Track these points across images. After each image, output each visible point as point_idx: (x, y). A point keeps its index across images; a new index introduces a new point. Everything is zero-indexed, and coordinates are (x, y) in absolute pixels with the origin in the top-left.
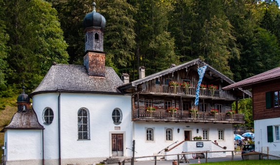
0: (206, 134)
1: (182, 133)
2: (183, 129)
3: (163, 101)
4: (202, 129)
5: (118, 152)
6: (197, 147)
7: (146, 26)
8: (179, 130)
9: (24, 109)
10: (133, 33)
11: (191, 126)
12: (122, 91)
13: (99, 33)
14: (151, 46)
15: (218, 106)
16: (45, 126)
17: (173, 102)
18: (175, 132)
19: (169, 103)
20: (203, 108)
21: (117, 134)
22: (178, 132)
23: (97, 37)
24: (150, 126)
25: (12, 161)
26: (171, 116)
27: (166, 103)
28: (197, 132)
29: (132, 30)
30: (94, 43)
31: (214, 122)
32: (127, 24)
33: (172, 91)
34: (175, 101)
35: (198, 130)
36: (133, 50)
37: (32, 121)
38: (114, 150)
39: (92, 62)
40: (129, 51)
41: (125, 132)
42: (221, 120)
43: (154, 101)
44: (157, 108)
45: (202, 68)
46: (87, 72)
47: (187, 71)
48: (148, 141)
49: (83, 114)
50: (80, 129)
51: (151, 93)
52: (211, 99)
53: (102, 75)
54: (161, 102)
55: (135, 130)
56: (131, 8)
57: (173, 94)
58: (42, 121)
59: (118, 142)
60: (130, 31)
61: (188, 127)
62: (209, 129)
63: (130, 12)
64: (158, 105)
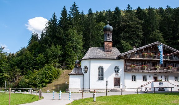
0: (167, 78)
1: (152, 77)
2: (153, 76)
3: (141, 62)
4: (164, 76)
5: (118, 86)
6: (159, 85)
7: (148, 28)
8: (150, 76)
9: (77, 67)
10: (142, 32)
11: (157, 74)
12: (119, 58)
13: (110, 33)
14: (150, 37)
15: (174, 64)
16: (84, 74)
17: (147, 62)
18: (148, 77)
19: (144, 63)
20: (164, 65)
21: (117, 78)
22: (150, 77)
23: (108, 35)
24: (134, 74)
25: (71, 88)
26: (145, 69)
27: (143, 63)
28: (161, 77)
29: (141, 31)
30: (107, 38)
31: (170, 72)
32: (138, 28)
33: (145, 57)
34: (148, 62)
35: (161, 76)
36: (142, 39)
37: (80, 72)
38: (115, 85)
39: (106, 46)
40: (140, 39)
41: (121, 77)
42: (175, 71)
43: (136, 62)
44: (137, 65)
45: (160, 46)
46: (104, 50)
47: (151, 47)
48: (133, 81)
49: (101, 68)
50: (99, 75)
51: (133, 58)
52: (168, 61)
53: (111, 51)
54: (140, 63)
55: (126, 76)
56: (140, 21)
57: (145, 59)
58: (83, 72)
59: (117, 82)
60: (140, 31)
61: (156, 75)
62: (168, 76)
63: (139, 23)
64: (138, 64)
